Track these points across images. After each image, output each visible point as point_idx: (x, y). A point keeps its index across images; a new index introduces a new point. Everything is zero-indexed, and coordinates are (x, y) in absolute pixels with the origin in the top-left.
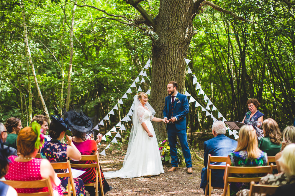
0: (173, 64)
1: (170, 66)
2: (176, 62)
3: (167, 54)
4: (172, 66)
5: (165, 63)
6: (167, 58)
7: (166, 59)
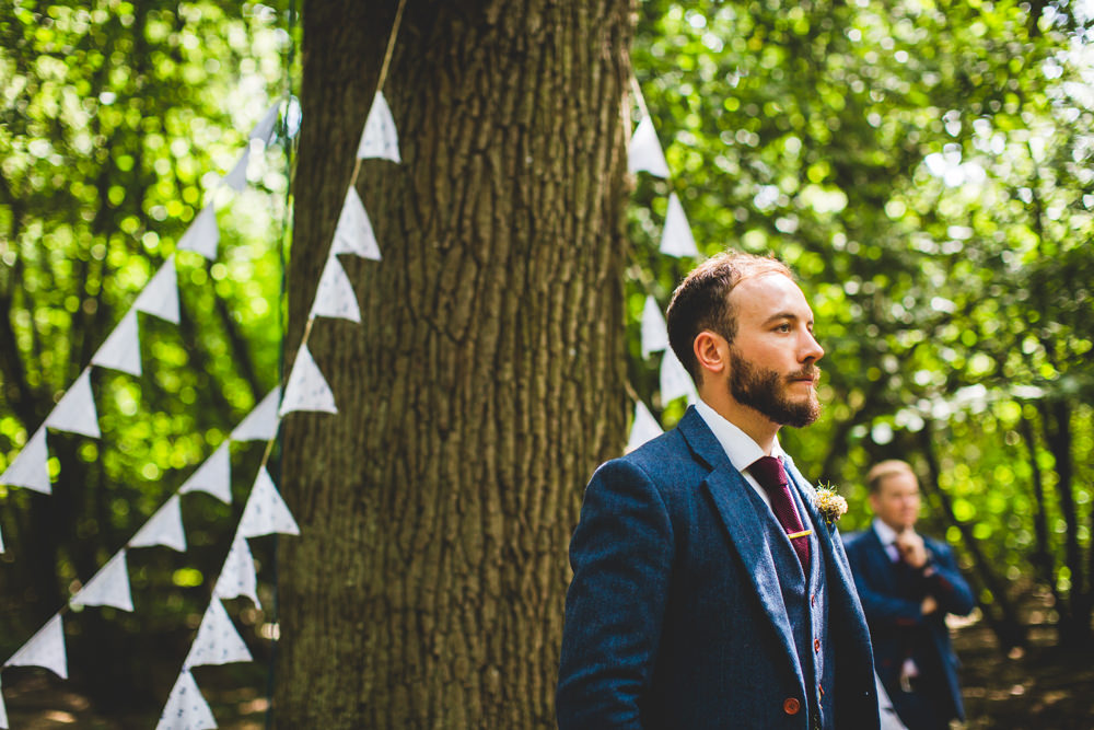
3: (535, 53)
5: (522, 129)
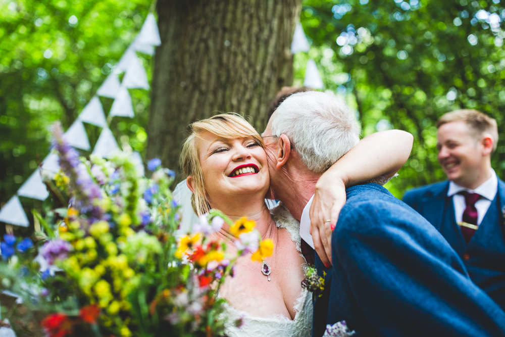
0: (258, 39)
1: (245, 47)
2: (266, 33)
4: (253, 47)
5: (225, 30)
6: (234, 13)
7: (229, 16)
